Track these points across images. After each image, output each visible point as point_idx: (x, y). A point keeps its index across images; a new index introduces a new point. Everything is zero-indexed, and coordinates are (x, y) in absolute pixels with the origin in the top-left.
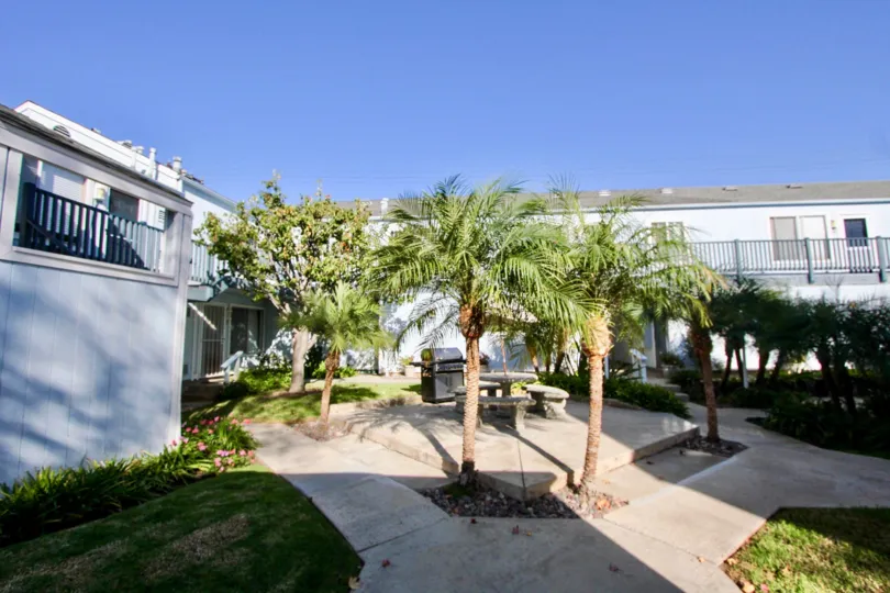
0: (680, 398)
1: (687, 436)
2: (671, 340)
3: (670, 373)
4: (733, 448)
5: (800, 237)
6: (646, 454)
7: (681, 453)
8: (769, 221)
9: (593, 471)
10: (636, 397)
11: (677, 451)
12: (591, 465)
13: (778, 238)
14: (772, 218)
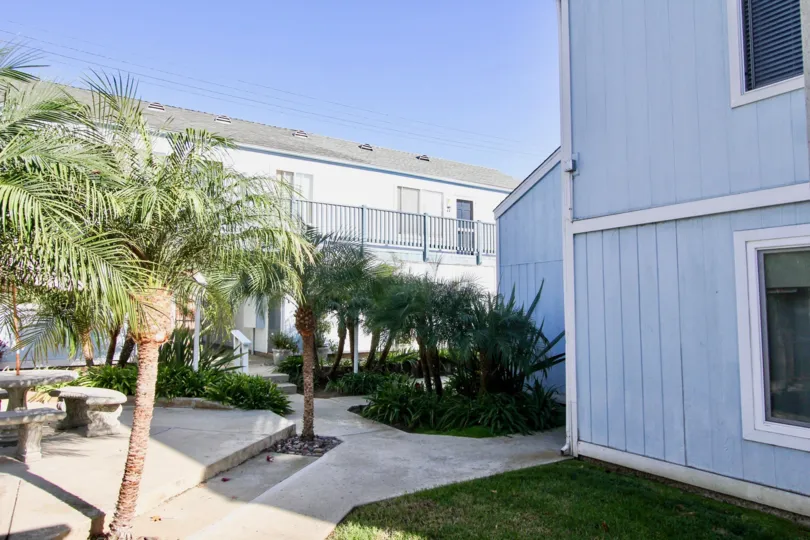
0: (284, 390)
1: (278, 438)
2: (286, 318)
3: (281, 359)
4: (327, 444)
5: (422, 213)
6: (224, 468)
7: (268, 459)
8: (396, 189)
9: (131, 509)
10: (229, 394)
11: (263, 459)
12: (128, 502)
13: (403, 211)
14: (399, 187)
